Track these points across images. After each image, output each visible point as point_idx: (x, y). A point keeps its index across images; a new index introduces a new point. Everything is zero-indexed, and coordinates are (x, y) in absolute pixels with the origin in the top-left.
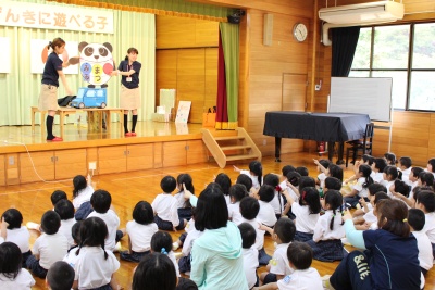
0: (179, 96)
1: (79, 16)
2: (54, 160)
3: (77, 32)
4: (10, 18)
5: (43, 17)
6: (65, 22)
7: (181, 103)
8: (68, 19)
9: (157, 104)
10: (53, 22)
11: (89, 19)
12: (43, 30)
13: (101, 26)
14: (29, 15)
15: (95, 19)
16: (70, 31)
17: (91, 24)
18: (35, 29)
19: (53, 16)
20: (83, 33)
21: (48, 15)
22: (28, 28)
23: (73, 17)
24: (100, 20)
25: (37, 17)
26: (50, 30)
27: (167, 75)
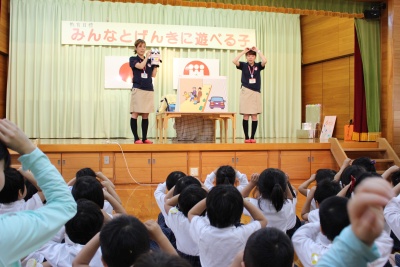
0: (325, 112)
1: (220, 35)
2: (151, 162)
3: (219, 50)
4: (155, 40)
5: (185, 37)
6: (206, 40)
7: (327, 118)
8: (209, 38)
9: (303, 120)
10: (195, 41)
11: (230, 37)
12: (186, 49)
13: (243, 43)
14: (172, 36)
15: (236, 37)
16: (211, 50)
17: (232, 42)
18: (178, 49)
19: (194, 36)
20: (225, 50)
21: (190, 35)
22: (172, 48)
23: (214, 36)
24: (242, 38)
25: (179, 38)
26: (192, 49)
27: (313, 91)
